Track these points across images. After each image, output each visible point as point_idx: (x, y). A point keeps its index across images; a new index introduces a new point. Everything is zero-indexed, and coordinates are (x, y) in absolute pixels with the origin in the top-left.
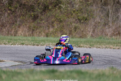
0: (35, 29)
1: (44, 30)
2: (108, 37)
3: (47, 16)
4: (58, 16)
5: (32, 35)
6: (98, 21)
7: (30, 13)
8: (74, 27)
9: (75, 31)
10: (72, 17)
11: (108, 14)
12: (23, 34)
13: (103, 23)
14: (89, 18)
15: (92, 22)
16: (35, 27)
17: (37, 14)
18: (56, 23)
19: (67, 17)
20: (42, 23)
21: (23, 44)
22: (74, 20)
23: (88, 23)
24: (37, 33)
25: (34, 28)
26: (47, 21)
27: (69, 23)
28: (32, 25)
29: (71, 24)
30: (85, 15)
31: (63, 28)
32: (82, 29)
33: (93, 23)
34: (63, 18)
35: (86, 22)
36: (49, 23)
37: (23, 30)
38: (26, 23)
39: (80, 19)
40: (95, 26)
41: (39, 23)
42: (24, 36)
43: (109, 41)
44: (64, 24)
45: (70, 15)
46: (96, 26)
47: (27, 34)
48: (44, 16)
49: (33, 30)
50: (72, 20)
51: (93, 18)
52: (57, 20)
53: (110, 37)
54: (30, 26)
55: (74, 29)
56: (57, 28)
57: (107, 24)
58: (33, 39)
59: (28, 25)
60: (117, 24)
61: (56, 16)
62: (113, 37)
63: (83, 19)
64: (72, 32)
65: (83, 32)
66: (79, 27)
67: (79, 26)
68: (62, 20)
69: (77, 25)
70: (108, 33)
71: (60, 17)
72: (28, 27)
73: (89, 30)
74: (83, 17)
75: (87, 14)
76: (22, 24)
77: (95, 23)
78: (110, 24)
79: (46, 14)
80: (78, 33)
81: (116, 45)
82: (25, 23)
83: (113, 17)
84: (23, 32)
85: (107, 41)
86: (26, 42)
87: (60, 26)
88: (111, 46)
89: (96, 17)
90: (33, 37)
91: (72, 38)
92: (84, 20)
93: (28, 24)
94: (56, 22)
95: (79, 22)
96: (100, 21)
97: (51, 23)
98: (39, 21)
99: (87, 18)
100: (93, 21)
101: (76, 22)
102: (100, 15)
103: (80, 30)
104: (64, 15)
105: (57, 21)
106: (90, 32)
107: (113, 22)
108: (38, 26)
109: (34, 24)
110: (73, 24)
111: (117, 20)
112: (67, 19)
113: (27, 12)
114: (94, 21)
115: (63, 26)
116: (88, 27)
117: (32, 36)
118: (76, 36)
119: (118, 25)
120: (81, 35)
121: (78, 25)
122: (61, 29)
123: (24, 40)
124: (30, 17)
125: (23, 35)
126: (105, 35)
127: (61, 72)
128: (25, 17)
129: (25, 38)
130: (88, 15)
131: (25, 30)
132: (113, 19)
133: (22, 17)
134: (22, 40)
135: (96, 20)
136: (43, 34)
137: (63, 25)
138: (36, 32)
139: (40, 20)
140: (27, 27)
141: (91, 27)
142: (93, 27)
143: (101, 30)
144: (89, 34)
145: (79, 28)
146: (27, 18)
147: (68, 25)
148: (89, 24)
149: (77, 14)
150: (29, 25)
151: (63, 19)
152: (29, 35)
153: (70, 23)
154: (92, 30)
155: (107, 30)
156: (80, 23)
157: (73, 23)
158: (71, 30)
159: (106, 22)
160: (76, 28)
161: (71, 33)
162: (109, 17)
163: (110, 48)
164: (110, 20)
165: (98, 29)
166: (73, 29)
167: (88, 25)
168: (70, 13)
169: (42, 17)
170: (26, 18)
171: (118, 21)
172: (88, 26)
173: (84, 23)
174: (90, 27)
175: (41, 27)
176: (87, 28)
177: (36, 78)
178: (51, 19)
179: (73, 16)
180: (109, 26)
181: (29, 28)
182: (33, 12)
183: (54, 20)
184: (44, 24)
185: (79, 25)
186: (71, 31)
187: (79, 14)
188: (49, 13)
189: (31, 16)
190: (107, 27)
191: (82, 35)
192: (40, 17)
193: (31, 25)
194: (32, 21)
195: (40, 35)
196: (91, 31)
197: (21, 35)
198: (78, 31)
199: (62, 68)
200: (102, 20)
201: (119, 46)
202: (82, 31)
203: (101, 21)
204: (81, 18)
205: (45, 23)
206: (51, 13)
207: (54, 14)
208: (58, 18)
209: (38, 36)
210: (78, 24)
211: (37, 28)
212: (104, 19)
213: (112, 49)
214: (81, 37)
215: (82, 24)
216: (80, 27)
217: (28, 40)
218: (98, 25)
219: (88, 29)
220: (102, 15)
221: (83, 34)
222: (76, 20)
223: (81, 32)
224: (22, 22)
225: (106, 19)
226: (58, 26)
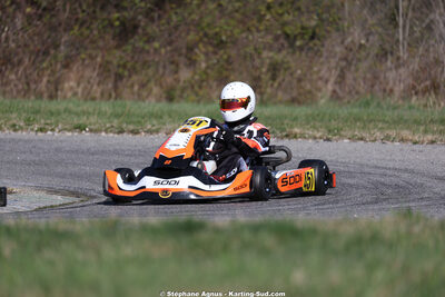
0: (126, 73)
1: (158, 76)
2: (394, 99)
3: (168, 23)
4: (209, 25)
5: (113, 95)
6: (356, 41)
7: (105, 15)
8: (271, 64)
9: (274, 78)
10: (262, 27)
11: (394, 14)
12: (80, 91)
13: (375, 50)
14: (323, 33)
15: (334, 47)
16: (124, 66)
17: (134, 19)
18: (203, 50)
19: (241, 26)
20: (152, 51)
21: (80, 128)
22: (269, 39)
23: (319, 50)
24: (132, 86)
25: (121, 70)
26: (170, 43)
28: (116, 57)
29: (259, 54)
30: (310, 19)
31: (230, 67)
32: (299, 72)
33: (338, 49)
34: (229, 33)
35: (311, 44)
36: (175, 50)
37: (82, 76)
38: (94, 53)
39: (292, 37)
40: (345, 59)
41: (142, 51)
42: (86, 100)
43: (396, 113)
44: (233, 53)
45: (255, 22)
46: (350, 58)
47: (97, 90)
48: (158, 26)
49: (119, 77)
50: (260, 40)
51: (338, 30)
52: (205, 40)
53: (403, 98)
54: (108, 62)
55: (268, 70)
56: (208, 67)
57: (392, 53)
58: (119, 110)
59: (99, 59)
60: (427, 50)
61: (204, 25)
62: (414, 98)
63: (302, 35)
64: (263, 84)
65: (303, 84)
66: (285, 66)
67: (286, 60)
68: (224, 38)
69: (279, 57)
70: (394, 83)
71: (217, 30)
72: (100, 66)
73: (324, 73)
74: (303, 28)
75: (318, 15)
76: (79, 54)
77: (346, 48)
78: (403, 53)
79: (166, 16)
80: (284, 84)
81: (422, 128)
82: (89, 52)
83: (411, 27)
84: (82, 85)
85: (390, 113)
86: (93, 119)
87: (218, 62)
88: (406, 133)
89: (348, 28)
90: (119, 102)
91: (263, 103)
92: (306, 37)
93: (100, 54)
94: (201, 45)
95: (286, 45)
96: (363, 42)
97: (184, 51)
98: (142, 44)
99: (317, 30)
100: (339, 41)
101: (276, 45)
102: (366, 20)
103: (291, 74)
104: (232, 22)
105: (205, 45)
106: (327, 81)
107: (414, 43)
108: (136, 62)
109: (123, 55)
110: (265, 54)
111: (426, 36)
112: (244, 35)
113: (94, 12)
114: (342, 42)
115: (229, 61)
116: (322, 64)
117: (116, 98)
118: (276, 95)
119: (432, 55)
120: (294, 94)
121: (285, 57)
122: (221, 73)
123: (84, 113)
124: (109, 30)
125: (83, 94)
126: (380, 94)
128: (88, 28)
129: (89, 106)
130: (321, 20)
131: (91, 77)
132: (412, 32)
133: (76, 28)
134: (77, 114)
135: (349, 39)
136: (156, 90)
137: (229, 57)
138: (129, 84)
139: (145, 39)
140: (97, 67)
141: (333, 64)
142: (337, 63)
143: (369, 76)
144: (324, 89)
145: (286, 69)
146: (95, 32)
147: (245, 56)
148: (325, 54)
149: (281, 15)
150: (103, 57)
151: (230, 37)
152: (102, 94)
153: (256, 49)
154: (335, 73)
155: (391, 75)
156: (290, 50)
157: (264, 48)
158: (257, 74)
159: (387, 47)
160: (275, 69)
161: (260, 87)
162: (396, 26)
163: (402, 140)
164: (401, 38)
165: (357, 70)
166: (264, 70)
167: (321, 56)
168: (254, 14)
169: (153, 29)
170: (92, 32)
171: (432, 42)
172: (322, 60)
173: (306, 48)
174: (329, 62)
175: (146, 64)
176: (315, 69)
177: (128, 251)
178: (183, 35)
179: (264, 22)
180: (398, 58)
181: (105, 68)
182: (118, 12)
183: (197, 38)
184: (160, 54)
185: (289, 58)
186: (259, 77)
187: (287, 17)
188: (176, 13)
189: (112, 25)
190: (389, 63)
191: (300, 94)
192: (144, 30)
193: (109, 59)
194: (113, 43)
195: (145, 94)
196: (332, 80)
197: (75, 94)
198: (283, 80)
200: (371, 38)
201: (433, 133)
202: (300, 80)
203: (368, 40)
204: (296, 32)
205: (163, 51)
206: (186, 15)
207: (195, 17)
208: (211, 32)
209: (136, 97)
210: (284, 52)
211: (134, 68)
212: (380, 34)
213: (410, 144)
214: (294, 101)
215: (298, 53)
216: (293, 65)
217: (101, 114)
218: (358, 56)
219: (319, 71)
220: (371, 21)
221: (301, 91)
222: (276, 38)
223: (295, 82)
224: (77, 49)
225: (388, 35)
226: (210, 62)
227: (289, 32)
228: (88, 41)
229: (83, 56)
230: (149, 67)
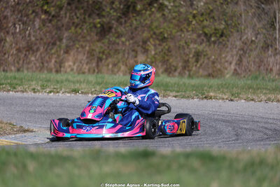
0: (104, 57)
1: (124, 59)
2: (273, 75)
3: (131, 26)
4: (156, 27)
5: (96, 71)
6: (249, 38)
7: (91, 20)
8: (195, 52)
9: (197, 61)
10: (190, 29)
11: (273, 22)
12: (75, 68)
13: (261, 44)
14: (229, 33)
15: (236, 42)
16: (103, 53)
17: (109, 23)
18: (153, 43)
19: (177, 28)
20: (120, 43)
21: (76, 91)
22: (195, 36)
23: (226, 44)
24: (108, 65)
25: (101, 55)
26: (132, 39)
27: (182, 43)
28: (98, 47)
29: (188, 45)
30: (220, 24)
31: (170, 54)
32: (213, 57)
33: (238, 43)
34: (169, 33)
35: (221, 40)
36: (136, 42)
37: (76, 59)
38: (84, 44)
39: (209, 35)
40: (243, 49)
41: (114, 43)
42: (79, 73)
43: (274, 84)
44: (172, 45)
45: (185, 25)
46: (245, 49)
47: (86, 68)
48: (125, 28)
49: (100, 59)
50: (189, 37)
51: (238, 31)
52: (154, 36)
53: (279, 74)
54: (93, 50)
55: (194, 56)
56: (156, 54)
57: (272, 46)
58: (100, 80)
59: (87, 48)
61: (153, 27)
63: (215, 34)
64: (190, 65)
65: (216, 65)
66: (205, 53)
67: (205, 50)
68: (166, 35)
69: (200, 48)
70: (273, 65)
71: (162, 30)
72: (88, 52)
73: (229, 58)
74: (216, 30)
75: (225, 21)
76: (74, 45)
77: (243, 43)
78: (279, 47)
79: (130, 21)
80: (204, 65)
82: (81, 43)
84: (76, 65)
85: (270, 84)
86: (83, 86)
87: (162, 50)
89: (244, 30)
90: (100, 75)
91: (190, 76)
92: (218, 35)
93: (88, 45)
94: (151, 40)
95: (205, 40)
96: (253, 39)
97: (141, 43)
98: (114, 39)
99: (225, 31)
100: (239, 38)
101: (199, 40)
102: (256, 25)
103: (208, 59)
104: (172, 26)
105: (154, 40)
106: (231, 63)
108: (111, 50)
109: (102, 45)
110: (192, 46)
112: (179, 33)
113: (84, 18)
114: (241, 39)
115: (169, 50)
116: (228, 52)
117: (98, 73)
118: (199, 72)
120: (210, 71)
121: (204, 48)
122: (164, 57)
123: (78, 82)
124: (93, 29)
125: (77, 70)
126: (264, 72)
127: (163, 157)
128: (80, 28)
129: (81, 77)
130: (227, 25)
131: (82, 59)
133: (73, 28)
134: (74, 82)
135: (245, 37)
136: (123, 68)
137: (169, 47)
138: (106, 64)
139: (116, 35)
140: (86, 53)
141: (235, 53)
142: (237, 53)
143: (257, 60)
144: (229, 69)
145: (204, 56)
146: (85, 31)
147: (179, 47)
148: (229, 46)
149: (202, 21)
150: (90, 46)
151: (170, 35)
152: (89, 70)
153: (186, 43)
154: (236, 58)
155: (271, 60)
156: (208, 43)
157: (191, 42)
158: (186, 58)
159: (269, 42)
160: (198, 55)
161: (188, 67)
162: (275, 29)
163: (278, 101)
164: (277, 36)
165: (249, 56)
166: (191, 56)
167: (227, 47)
168: (185, 20)
169: (121, 29)
170: (83, 30)
172: (228, 49)
173: (217, 42)
174: (232, 51)
175: (117, 51)
176: (223, 55)
177: (107, 169)
178: (140, 33)
179: (191, 26)
180: (276, 49)
181: (91, 54)
182: (99, 18)
183: (149, 35)
184: (126, 45)
185: (207, 49)
186: (188, 60)
188: (136, 20)
189: (95, 27)
190: (270, 52)
191: (214, 71)
192: (115, 30)
193: (94, 48)
194: (96, 38)
195: (116, 70)
196: (234, 62)
197: (72, 70)
198: (203, 62)
199: (165, 147)
200: (259, 36)
202: (213, 63)
203: (256, 38)
204: (211, 32)
205: (127, 43)
206: (142, 21)
207: (148, 22)
208: (158, 32)
209: (110, 72)
210: (204, 45)
211: (109, 54)
212: (264, 34)
214: (209, 75)
215: (212, 45)
216: (209, 52)
217: (88, 82)
218: (250, 47)
219: (226, 56)
220: (259, 26)
221: (215, 69)
222: (199, 36)
223: (210, 63)
224: (74, 42)
225: (270, 35)
226: (158, 51)
227: (207, 32)
228: (80, 36)
229: (77, 46)
230: (119, 53)
